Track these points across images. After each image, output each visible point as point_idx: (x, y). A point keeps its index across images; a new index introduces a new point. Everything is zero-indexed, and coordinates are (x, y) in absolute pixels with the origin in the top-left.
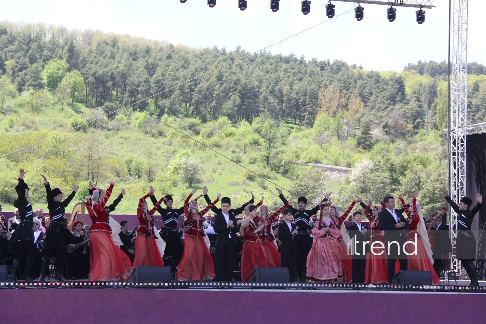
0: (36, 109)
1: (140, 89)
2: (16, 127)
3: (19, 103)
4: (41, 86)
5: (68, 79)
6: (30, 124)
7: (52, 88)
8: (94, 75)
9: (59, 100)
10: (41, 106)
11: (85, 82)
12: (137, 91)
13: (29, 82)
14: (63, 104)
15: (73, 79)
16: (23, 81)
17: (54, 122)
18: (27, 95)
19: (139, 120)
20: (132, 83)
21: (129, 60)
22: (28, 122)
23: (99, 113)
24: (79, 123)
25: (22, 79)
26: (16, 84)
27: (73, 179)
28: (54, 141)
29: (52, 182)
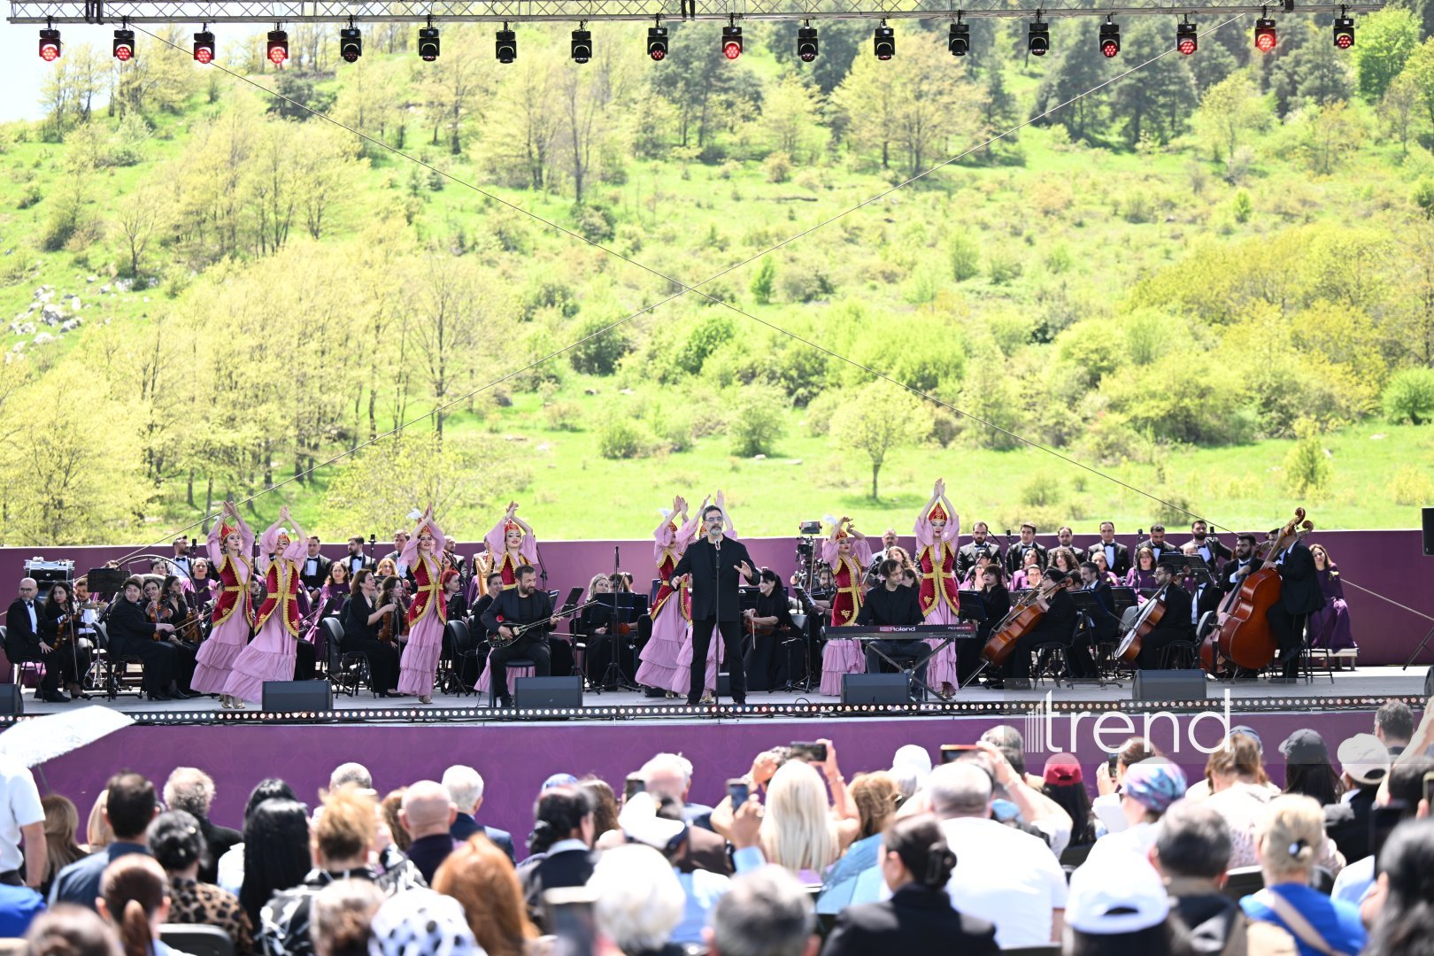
0: (1321, 162)
2: (1253, 219)
3: (1278, 147)
4: (1339, 92)
5: (1419, 63)
6: (1299, 207)
7: (1374, 93)
9: (1393, 130)
10: (1343, 148)
13: (1307, 84)
14: (1404, 139)
15: (1432, 63)
16: (1291, 79)
17: (1369, 196)
18: (1300, 121)
22: (1291, 203)
25: (1290, 76)
26: (1272, 92)
27: (1381, 364)
28: (1328, 256)
29: (1312, 374)
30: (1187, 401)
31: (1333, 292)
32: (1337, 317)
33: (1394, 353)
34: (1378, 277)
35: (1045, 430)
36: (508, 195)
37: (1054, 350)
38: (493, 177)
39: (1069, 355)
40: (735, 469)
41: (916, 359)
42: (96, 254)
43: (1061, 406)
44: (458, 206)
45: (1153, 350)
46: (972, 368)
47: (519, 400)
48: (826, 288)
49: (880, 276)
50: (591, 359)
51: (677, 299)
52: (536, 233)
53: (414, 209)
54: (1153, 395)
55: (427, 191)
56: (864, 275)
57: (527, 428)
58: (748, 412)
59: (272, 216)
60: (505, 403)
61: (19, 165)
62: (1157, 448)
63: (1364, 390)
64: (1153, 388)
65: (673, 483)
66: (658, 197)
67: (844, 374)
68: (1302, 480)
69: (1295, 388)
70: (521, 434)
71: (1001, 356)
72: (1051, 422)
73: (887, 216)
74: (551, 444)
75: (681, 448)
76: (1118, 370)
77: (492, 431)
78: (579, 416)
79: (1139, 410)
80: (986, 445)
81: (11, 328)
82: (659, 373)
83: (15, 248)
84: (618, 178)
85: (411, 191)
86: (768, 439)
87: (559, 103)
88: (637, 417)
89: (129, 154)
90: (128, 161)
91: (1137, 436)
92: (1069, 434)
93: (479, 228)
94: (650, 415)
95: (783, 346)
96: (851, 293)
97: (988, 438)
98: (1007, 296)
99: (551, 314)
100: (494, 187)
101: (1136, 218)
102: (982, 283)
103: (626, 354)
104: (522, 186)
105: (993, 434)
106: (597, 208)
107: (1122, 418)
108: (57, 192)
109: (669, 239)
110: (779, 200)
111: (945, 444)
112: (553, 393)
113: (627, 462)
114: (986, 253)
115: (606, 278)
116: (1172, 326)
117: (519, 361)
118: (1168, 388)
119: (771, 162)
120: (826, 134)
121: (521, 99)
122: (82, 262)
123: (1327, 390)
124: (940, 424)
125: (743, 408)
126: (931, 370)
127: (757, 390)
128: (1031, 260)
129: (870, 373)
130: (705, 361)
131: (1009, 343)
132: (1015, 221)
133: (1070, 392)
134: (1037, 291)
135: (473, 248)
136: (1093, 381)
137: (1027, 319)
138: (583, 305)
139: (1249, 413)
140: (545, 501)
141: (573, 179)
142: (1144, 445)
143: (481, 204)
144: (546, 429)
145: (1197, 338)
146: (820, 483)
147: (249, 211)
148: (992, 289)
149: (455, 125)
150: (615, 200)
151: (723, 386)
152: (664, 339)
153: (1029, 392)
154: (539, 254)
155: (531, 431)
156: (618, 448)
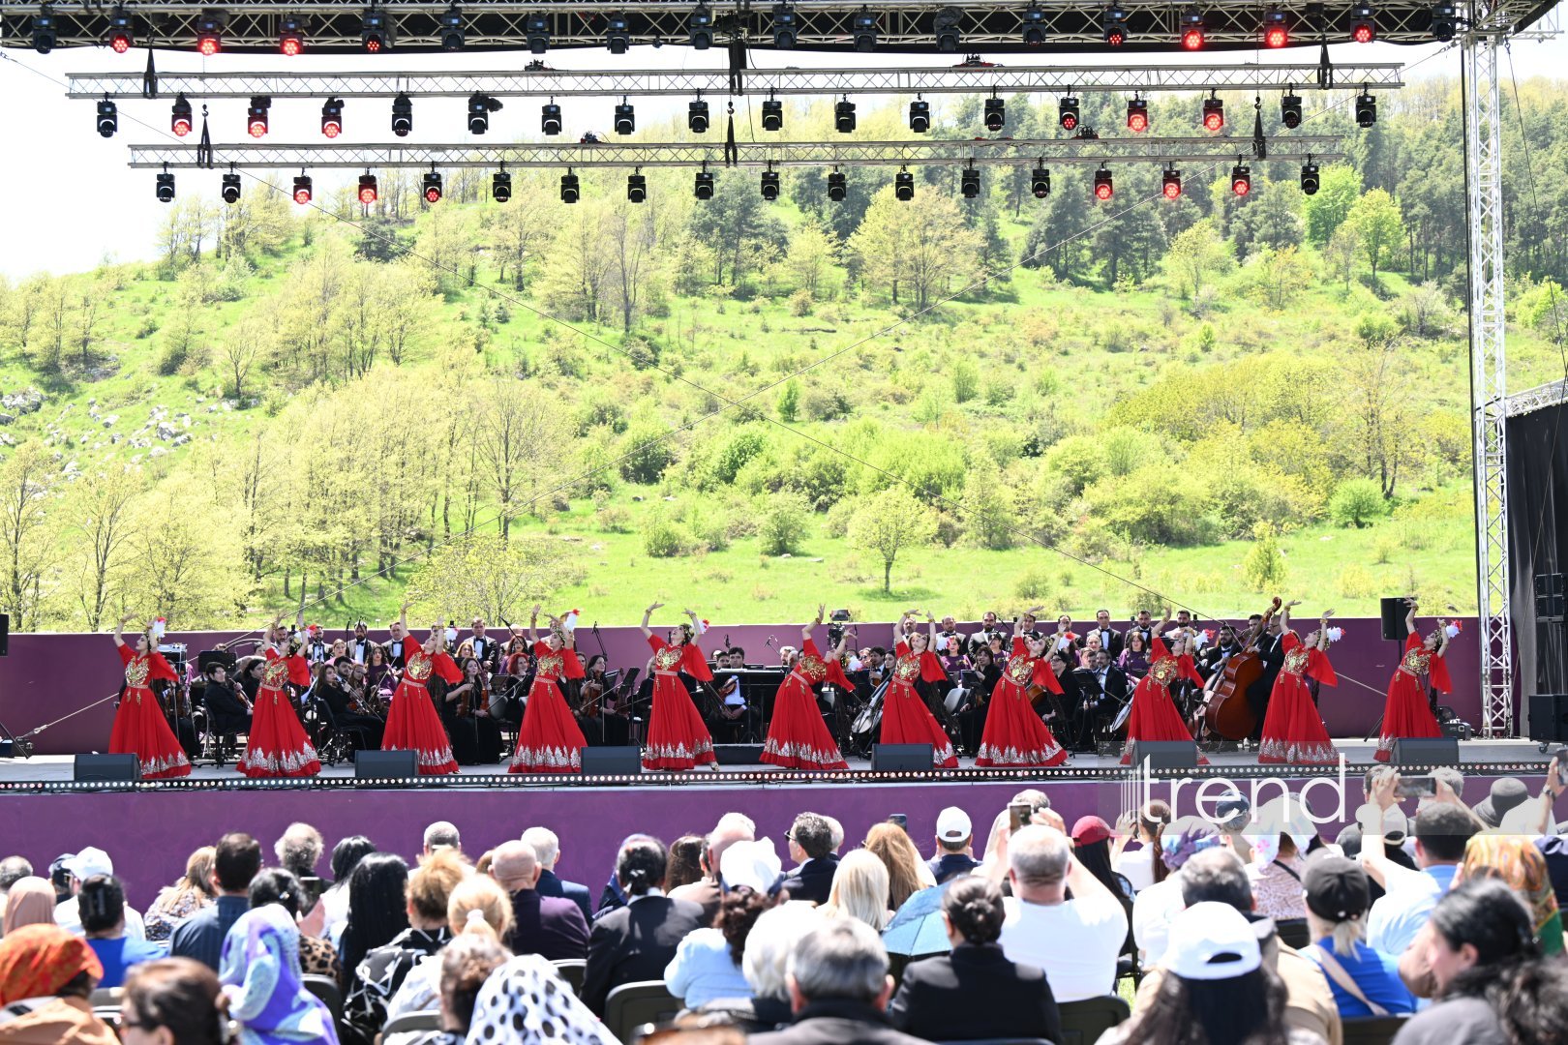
0: (1276, 299)
1: (1549, 222)
2: (1215, 349)
3: (1238, 286)
4: (1290, 238)
5: (1360, 213)
6: (1255, 337)
7: (1321, 239)
8: (1429, 198)
9: (1337, 272)
10: (1294, 287)
11: (1405, 217)
12: (1543, 228)
13: (1262, 231)
14: (1347, 279)
15: (1372, 213)
16: (1249, 227)
17: (1317, 329)
18: (1255, 262)
19: (1537, 306)
20: (1529, 209)
21: (1519, 149)
22: (1249, 335)
23: (1431, 297)
24: (1376, 325)
25: (1247, 224)
26: (1232, 238)
27: (1329, 475)
28: (1282, 381)
29: (1270, 485)
30: (1159, 508)
31: (1287, 412)
32: (1291, 434)
33: (1340, 465)
34: (1325, 398)
35: (1037, 532)
36: (563, 328)
37: (1043, 462)
38: (553, 311)
39: (1056, 467)
40: (764, 566)
41: (923, 470)
42: (204, 378)
43: (1050, 512)
44: (522, 336)
45: (1129, 462)
46: (970, 478)
47: (576, 506)
48: (844, 407)
49: (891, 398)
50: (638, 470)
51: (713, 417)
52: (590, 360)
53: (483, 339)
54: (1130, 502)
55: (495, 324)
56: (877, 396)
57: (582, 530)
58: (776, 516)
59: (359, 345)
60: (565, 508)
61: (138, 300)
62: (1134, 548)
63: (1314, 498)
64: (1129, 496)
65: (710, 578)
66: (697, 328)
67: (859, 483)
68: (1260, 576)
69: (1254, 495)
70: (576, 535)
71: (995, 466)
72: (1041, 525)
73: (897, 345)
74: (603, 545)
75: (717, 548)
76: (1099, 480)
77: (551, 532)
78: (627, 520)
79: (1118, 515)
80: (985, 545)
81: (129, 443)
82: (697, 482)
83: (133, 373)
84: (662, 312)
85: (480, 323)
86: (794, 539)
87: (610, 247)
88: (679, 520)
89: (233, 290)
90: (233, 297)
91: (1115, 537)
92: (1057, 536)
93: (539, 355)
94: (689, 519)
95: (806, 459)
96: (867, 413)
97: (986, 539)
98: (1002, 415)
99: (602, 431)
100: (551, 320)
101: (1114, 348)
102: (980, 404)
103: (669, 465)
104: (578, 320)
105: (990, 536)
106: (643, 339)
107: (1103, 522)
108: (170, 324)
109: (707, 366)
110: (802, 332)
111: (948, 545)
112: (605, 499)
113: (670, 560)
114: (984, 377)
115: (650, 398)
116: (1146, 443)
117: (575, 470)
118: (1143, 495)
119: (795, 298)
120: (843, 274)
121: (578, 244)
122: (193, 385)
123: (1282, 497)
124: (943, 526)
125: (771, 512)
126: (936, 480)
127: (784, 498)
128: (1023, 384)
129: (883, 482)
130: (738, 472)
131: (1003, 457)
132: (1009, 350)
133: (1057, 499)
134: (1028, 410)
135: (535, 373)
136: (1078, 490)
137: (1018, 434)
138: (631, 424)
139: (1214, 518)
140: (599, 594)
141: (622, 313)
142: (1122, 546)
143: (542, 335)
144: (598, 531)
145: (1168, 452)
146: (839, 578)
147: (339, 340)
148: (989, 409)
149: (519, 266)
150: (659, 331)
151: (754, 494)
152: (702, 453)
153: (1022, 499)
154: (593, 378)
155: (586, 532)
156: (662, 547)
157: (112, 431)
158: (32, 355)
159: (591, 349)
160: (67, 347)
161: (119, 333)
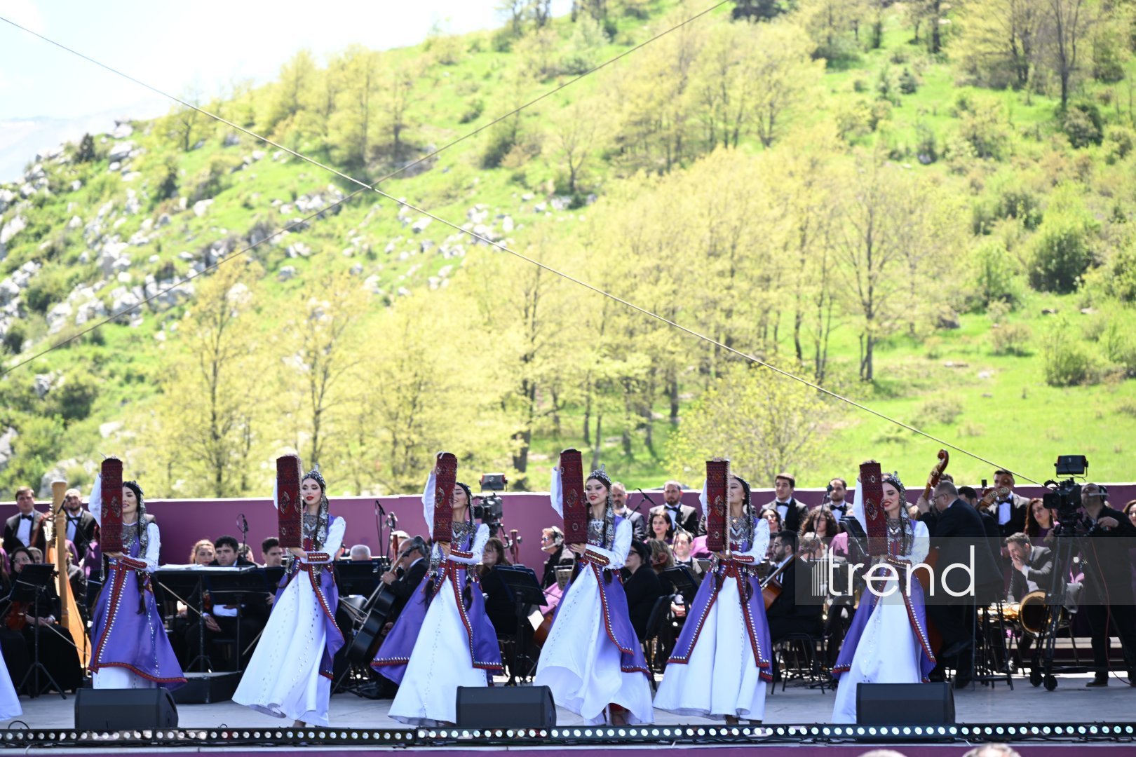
36: (983, 98)
38: (973, 77)
42: (536, 172)
44: (931, 110)
47: (967, 322)
50: (1051, 276)
52: (1015, 138)
53: (880, 114)
55: (898, 94)
57: (969, 353)
59: (721, 125)
60: (952, 325)
61: (469, 76)
65: (1119, 412)
70: (961, 360)
74: (991, 371)
77: (930, 357)
78: (1027, 339)
81: (440, 251)
82: (1125, 289)
83: (452, 166)
84: (1113, 75)
85: (880, 94)
88: (1092, 339)
89: (579, 62)
90: (580, 70)
93: (949, 133)
94: (1104, 338)
99: (1011, 226)
100: (969, 88)
103: (1089, 269)
104: (1000, 86)
106: (1084, 109)
108: (497, 103)
112: (1004, 313)
113: (1074, 390)
117: (969, 276)
122: (519, 179)
135: (943, 155)
138: (1046, 217)
140: (971, 434)
141: (1059, 78)
143: (956, 108)
144: (989, 354)
147: (694, 120)
149: (935, 21)
150: (1106, 99)
152: (1132, 252)
154: (1016, 160)
155: (973, 356)
156: (1066, 374)
157: (423, 239)
158: (334, 147)
159: (1017, 124)
160: (375, 135)
161: (438, 118)
